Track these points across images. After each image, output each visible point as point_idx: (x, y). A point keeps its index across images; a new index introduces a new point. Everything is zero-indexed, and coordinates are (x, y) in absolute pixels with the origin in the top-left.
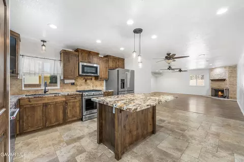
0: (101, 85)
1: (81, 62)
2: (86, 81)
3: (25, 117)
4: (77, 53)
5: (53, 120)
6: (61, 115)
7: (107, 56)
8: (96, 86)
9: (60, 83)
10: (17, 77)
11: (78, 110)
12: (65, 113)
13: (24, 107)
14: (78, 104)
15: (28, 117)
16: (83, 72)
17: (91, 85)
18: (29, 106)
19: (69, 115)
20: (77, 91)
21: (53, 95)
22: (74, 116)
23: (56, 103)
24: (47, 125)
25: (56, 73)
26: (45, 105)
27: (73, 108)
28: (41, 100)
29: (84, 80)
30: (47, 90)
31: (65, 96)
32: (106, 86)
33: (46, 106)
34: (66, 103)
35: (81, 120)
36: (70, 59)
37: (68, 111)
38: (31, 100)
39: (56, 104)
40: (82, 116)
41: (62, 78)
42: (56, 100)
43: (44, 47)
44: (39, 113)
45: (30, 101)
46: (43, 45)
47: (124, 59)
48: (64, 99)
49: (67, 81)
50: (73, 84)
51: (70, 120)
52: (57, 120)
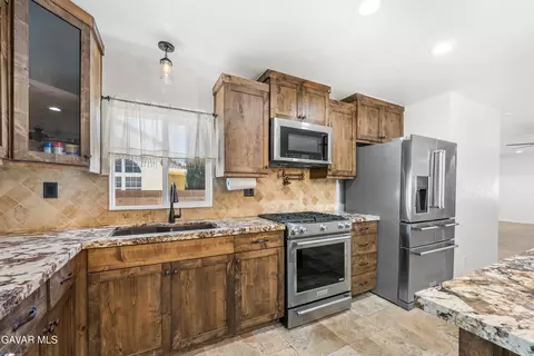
0: (328, 195)
1: (278, 116)
2: (286, 183)
3: (105, 317)
4: (265, 87)
5: (196, 324)
6: (220, 308)
7: (352, 99)
8: (315, 200)
9: (215, 190)
10: (88, 167)
11: (272, 286)
12: (232, 300)
13: (103, 277)
14: (272, 268)
15: (113, 316)
16: (285, 150)
17: (301, 195)
18: (117, 274)
19: (245, 305)
20: (260, 216)
21: (196, 233)
22: (260, 311)
23: (206, 262)
24: (176, 345)
25: (202, 155)
26: (171, 271)
27: (256, 280)
28: (157, 253)
29: (281, 181)
30: (177, 213)
31: (232, 239)
32: (344, 200)
33: (172, 274)
34: (236, 262)
35: (283, 321)
36: (245, 106)
37: (242, 291)
38: (124, 252)
39: (204, 266)
40: (286, 309)
41: (220, 173)
42: (205, 253)
43: (166, 67)
44: (149, 301)
45: (119, 257)
46: (166, 59)
47: (402, 109)
48: (229, 249)
49: (232, 184)
50: (249, 192)
51: (249, 323)
52: (208, 326)
